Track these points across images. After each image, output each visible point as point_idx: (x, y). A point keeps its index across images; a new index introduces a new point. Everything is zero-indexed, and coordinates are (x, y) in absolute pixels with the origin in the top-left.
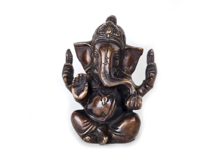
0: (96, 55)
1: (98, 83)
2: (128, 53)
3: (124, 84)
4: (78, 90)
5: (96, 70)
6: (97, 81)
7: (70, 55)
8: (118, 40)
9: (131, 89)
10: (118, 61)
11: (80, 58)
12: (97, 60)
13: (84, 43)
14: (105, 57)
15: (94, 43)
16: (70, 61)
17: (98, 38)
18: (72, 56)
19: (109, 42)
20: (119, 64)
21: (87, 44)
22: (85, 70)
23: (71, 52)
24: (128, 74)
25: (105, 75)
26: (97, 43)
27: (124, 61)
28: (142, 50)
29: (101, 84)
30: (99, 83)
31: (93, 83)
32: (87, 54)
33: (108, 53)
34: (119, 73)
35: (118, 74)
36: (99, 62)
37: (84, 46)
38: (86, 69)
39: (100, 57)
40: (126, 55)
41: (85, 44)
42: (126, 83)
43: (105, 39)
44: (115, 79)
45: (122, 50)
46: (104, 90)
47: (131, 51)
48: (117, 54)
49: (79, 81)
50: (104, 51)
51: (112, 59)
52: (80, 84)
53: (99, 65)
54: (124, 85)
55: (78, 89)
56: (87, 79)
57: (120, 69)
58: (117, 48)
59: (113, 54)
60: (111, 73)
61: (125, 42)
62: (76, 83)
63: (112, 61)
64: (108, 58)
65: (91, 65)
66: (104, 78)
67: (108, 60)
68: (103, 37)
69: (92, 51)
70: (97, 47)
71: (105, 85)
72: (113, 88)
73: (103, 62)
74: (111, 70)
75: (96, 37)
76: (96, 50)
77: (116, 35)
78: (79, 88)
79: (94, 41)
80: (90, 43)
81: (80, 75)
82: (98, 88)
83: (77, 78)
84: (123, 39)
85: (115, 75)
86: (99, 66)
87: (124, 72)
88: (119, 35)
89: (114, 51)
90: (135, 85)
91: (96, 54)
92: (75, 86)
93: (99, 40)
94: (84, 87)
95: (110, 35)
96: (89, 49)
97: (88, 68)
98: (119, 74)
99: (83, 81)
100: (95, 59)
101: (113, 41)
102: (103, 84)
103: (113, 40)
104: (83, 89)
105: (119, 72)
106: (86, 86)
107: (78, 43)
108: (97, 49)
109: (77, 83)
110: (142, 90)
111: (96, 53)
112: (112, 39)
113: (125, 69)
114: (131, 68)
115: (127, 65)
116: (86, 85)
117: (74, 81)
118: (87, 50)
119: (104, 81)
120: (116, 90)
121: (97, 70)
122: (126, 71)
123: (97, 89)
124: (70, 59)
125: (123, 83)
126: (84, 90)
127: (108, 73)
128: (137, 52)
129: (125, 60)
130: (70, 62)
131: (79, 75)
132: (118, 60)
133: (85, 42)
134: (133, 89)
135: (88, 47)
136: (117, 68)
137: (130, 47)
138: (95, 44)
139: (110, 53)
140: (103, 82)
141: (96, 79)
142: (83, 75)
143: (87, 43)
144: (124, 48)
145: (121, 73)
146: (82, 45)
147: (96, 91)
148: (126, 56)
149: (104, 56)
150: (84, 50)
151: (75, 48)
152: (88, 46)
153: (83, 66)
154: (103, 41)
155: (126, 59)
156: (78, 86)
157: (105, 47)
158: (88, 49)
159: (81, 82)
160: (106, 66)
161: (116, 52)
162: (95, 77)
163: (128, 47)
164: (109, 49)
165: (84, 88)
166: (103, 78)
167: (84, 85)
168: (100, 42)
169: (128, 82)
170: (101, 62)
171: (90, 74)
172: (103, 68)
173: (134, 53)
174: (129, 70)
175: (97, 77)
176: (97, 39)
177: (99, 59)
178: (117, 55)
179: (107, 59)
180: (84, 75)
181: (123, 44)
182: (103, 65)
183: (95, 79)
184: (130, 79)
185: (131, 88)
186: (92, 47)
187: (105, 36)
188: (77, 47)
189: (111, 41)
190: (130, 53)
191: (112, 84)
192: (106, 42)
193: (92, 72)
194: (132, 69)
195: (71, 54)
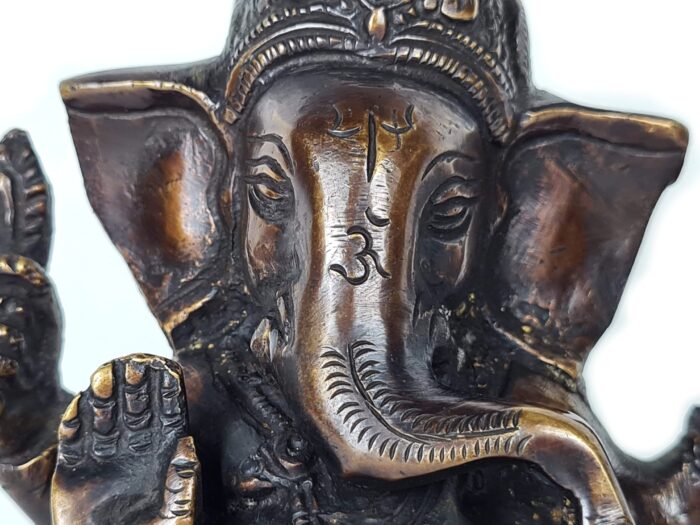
0: (263, 188)
1: (290, 446)
2: (552, 166)
3: (523, 453)
4: (112, 503)
5: (265, 324)
6: (275, 424)
7: (29, 182)
8: (467, 59)
9: (584, 503)
10: (463, 245)
11: (115, 215)
12: (278, 234)
13: (155, 84)
14: (350, 213)
15: (246, 77)
16: (29, 234)
17: (284, 40)
18: (44, 194)
19: (381, 73)
20: (472, 268)
21: (186, 90)
22: (162, 317)
23: (33, 162)
24: (555, 351)
25: (355, 378)
26: (271, 83)
27: (513, 235)
28: (675, 136)
29: (318, 452)
30: (298, 444)
31: (242, 443)
32: (180, 176)
33: (379, 173)
34: (474, 346)
35: (461, 354)
36: (295, 256)
37: (151, 108)
38: (178, 310)
39: (302, 208)
40: (534, 189)
41: (168, 85)
42: (542, 442)
43: (348, 45)
44: (442, 405)
45: (497, 144)
46: (339, 509)
47: (578, 147)
48: (451, 180)
49: (111, 428)
50: (345, 156)
51: (410, 229)
52: (127, 447)
53: (296, 279)
54: (520, 461)
55: (105, 498)
56: (184, 405)
57: (479, 314)
58: (450, 129)
59: (419, 182)
60: (407, 352)
61: (520, 73)
62: (92, 440)
63: (409, 249)
64: (380, 222)
65: (223, 272)
66: (341, 399)
67: (380, 239)
68: (324, 33)
69: (229, 157)
70: (277, 116)
71: (349, 466)
72: (422, 487)
73: (333, 251)
74: (406, 329)
75: (268, 31)
76: (268, 149)
77: (444, 10)
78: (118, 488)
79: (249, 65)
80: (211, 77)
81: (129, 372)
82: (289, 490)
83: (101, 402)
84: (502, 39)
85: (440, 364)
86: (298, 292)
87: (520, 335)
88: (470, 8)
89: (426, 152)
90: (620, 455)
91: (262, 178)
92: (81, 471)
93: (298, 54)
94: (163, 476)
95: (387, 12)
96: (204, 135)
97: (190, 301)
98: (469, 362)
99: (149, 424)
100: (255, 230)
101: (415, 61)
102: (340, 453)
103: (417, 53)
104: (151, 495)
105: (469, 338)
106: (178, 468)
107: (101, 78)
108: (273, 138)
109: (95, 439)
110: (683, 495)
111: (264, 169)
112: (412, 45)
113: (522, 305)
114: (577, 297)
115: (542, 270)
116: (181, 458)
117: (68, 424)
118: (179, 142)
119: (344, 429)
120: (449, 504)
121: (275, 324)
122: (535, 332)
123: (279, 493)
124: (31, 217)
125: (518, 445)
126: (161, 503)
127: (379, 354)
128: (626, 152)
129: (527, 232)
130: (25, 244)
131: (117, 367)
132: (461, 231)
133: (164, 76)
134: (607, 504)
135: (195, 120)
136: (452, 304)
137: (566, 111)
138: (258, 92)
139: (399, 174)
140: (336, 433)
141: (268, 403)
142: (150, 371)
143: (186, 76)
144: (517, 118)
145: (488, 345)
146: (132, 94)
147: (270, 512)
148: (536, 198)
149: (343, 206)
150: (150, 142)
151: (72, 120)
152: (193, 106)
153: (149, 284)
154: (331, 67)
155: (532, 222)
156: (107, 470)
157: (348, 121)
158: (195, 134)
159: (129, 438)
160: (359, 289)
161: (449, 166)
162: (259, 391)
163: (550, 113)
164: (385, 141)
165: (162, 488)
166: (332, 405)
167: (156, 466)
168: (302, 74)
169: (562, 434)
170: (317, 258)
171: (206, 357)
172: (337, 309)
173: (600, 160)
174: (566, 322)
175: (279, 386)
176: (274, 44)
177: (291, 226)
178: (456, 190)
179: (370, 227)
180: (162, 373)
181: (507, 92)
182: (330, 284)
183: (256, 402)
184: (573, 400)
185: (588, 491)
186: (231, 116)
187: (346, 23)
188: (93, 118)
189: (403, 61)
190: (572, 167)
191: (414, 453)
192: (357, 71)
193: (227, 340)
194: (589, 307)
195: (39, 176)
